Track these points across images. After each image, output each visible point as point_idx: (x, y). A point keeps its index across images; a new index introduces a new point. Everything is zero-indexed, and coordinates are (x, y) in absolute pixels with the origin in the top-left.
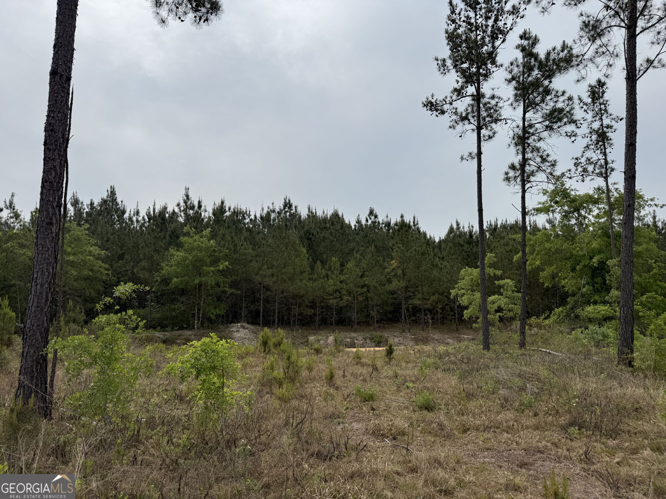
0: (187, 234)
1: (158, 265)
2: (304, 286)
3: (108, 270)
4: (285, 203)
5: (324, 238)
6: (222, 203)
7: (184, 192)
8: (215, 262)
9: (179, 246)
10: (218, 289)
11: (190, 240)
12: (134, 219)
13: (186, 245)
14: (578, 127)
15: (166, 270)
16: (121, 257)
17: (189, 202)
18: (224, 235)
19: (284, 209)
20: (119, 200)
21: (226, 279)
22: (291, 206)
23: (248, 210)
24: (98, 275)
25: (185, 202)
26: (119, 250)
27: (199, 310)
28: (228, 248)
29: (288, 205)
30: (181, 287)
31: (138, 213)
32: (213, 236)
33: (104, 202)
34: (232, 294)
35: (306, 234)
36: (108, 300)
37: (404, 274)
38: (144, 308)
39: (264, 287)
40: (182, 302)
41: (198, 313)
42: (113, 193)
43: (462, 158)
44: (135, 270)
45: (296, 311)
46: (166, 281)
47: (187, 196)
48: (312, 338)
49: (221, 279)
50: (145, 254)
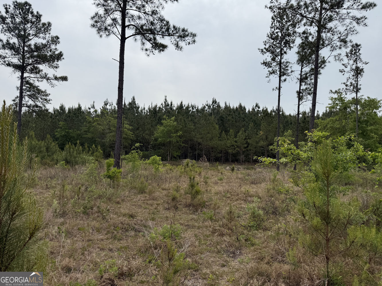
0: (165, 119)
1: (153, 132)
2: (216, 143)
3: (133, 135)
4: (213, 101)
5: (229, 120)
6: (182, 103)
7: (164, 98)
8: (177, 131)
9: (162, 124)
10: (177, 143)
11: (166, 122)
12: (143, 111)
13: (164, 124)
14: (346, 67)
15: (156, 135)
16: (138, 129)
17: (167, 103)
18: (181, 119)
19: (212, 104)
20: (136, 103)
21: (181, 139)
22: (216, 102)
23: (195, 105)
24: (129, 137)
25: (165, 103)
26: (137, 125)
27: (170, 153)
28: (182, 125)
29: (214, 102)
30: (162, 142)
31: (144, 109)
32: (176, 120)
33: (130, 104)
34: (184, 146)
35: (220, 118)
36: (134, 147)
37: (267, 138)
38: (147, 151)
39: (198, 143)
40: (163, 149)
41: (169, 154)
42: (134, 99)
43: (273, 90)
44: (144, 135)
45: (213, 154)
46: (156, 140)
47: (166, 100)
48: (219, 167)
49: (179, 139)
50: (147, 128)
